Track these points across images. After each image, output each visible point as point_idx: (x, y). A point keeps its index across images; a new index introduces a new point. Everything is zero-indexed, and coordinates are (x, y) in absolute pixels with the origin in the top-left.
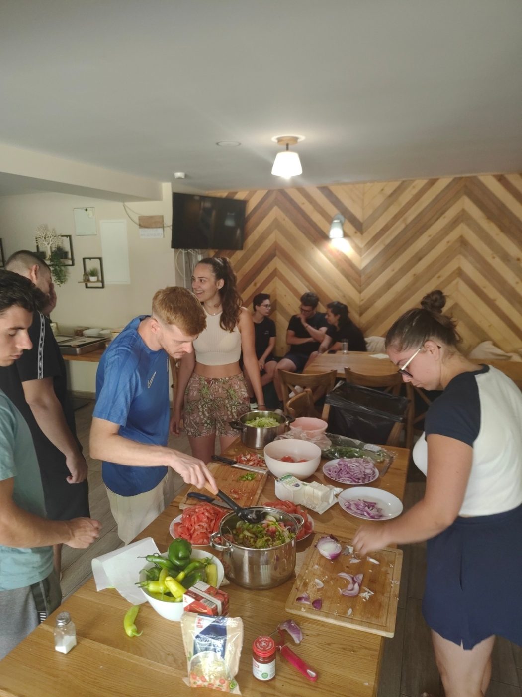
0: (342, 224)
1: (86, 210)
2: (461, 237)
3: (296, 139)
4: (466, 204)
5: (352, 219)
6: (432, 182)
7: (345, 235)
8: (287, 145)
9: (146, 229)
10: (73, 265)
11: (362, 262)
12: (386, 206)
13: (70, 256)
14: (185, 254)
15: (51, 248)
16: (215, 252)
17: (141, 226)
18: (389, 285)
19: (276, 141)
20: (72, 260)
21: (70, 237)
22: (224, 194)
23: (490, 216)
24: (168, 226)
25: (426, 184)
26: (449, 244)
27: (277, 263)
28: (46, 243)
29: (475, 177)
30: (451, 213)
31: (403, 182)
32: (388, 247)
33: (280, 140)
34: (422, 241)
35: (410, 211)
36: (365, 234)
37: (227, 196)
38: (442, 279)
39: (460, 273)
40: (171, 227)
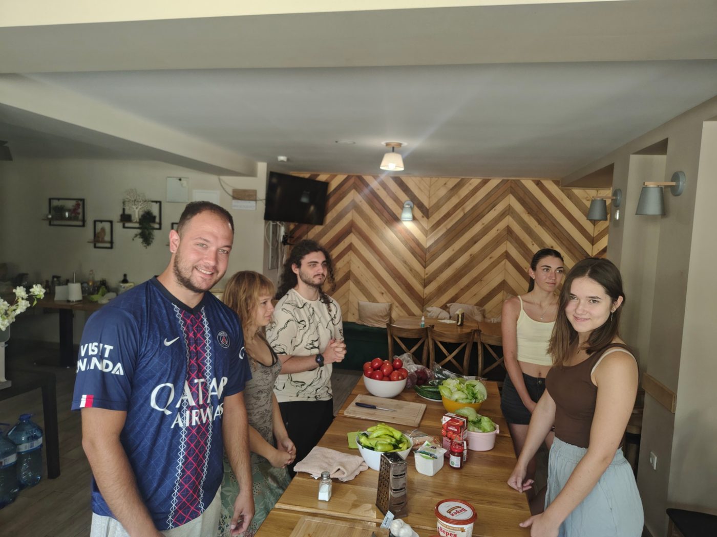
0: (412, 209)
1: (180, 180)
2: (508, 226)
3: (400, 145)
4: (511, 200)
5: (420, 206)
6: (485, 182)
7: (414, 219)
8: (393, 148)
9: (239, 201)
10: (160, 228)
11: (427, 242)
12: (448, 197)
13: (157, 220)
14: (273, 225)
15: (139, 212)
16: (295, 225)
17: (234, 198)
18: (450, 262)
19: (385, 145)
20: (160, 224)
21: (160, 202)
22: (306, 175)
23: (530, 212)
24: (261, 200)
25: (480, 183)
26: (499, 232)
27: (353, 239)
28: (134, 207)
29: (519, 180)
30: (500, 207)
31: (462, 179)
32: (449, 231)
33: (387, 144)
34: (477, 228)
35: (467, 203)
36: (430, 219)
37: (310, 177)
38: (492, 260)
39: (507, 255)
40: (264, 201)
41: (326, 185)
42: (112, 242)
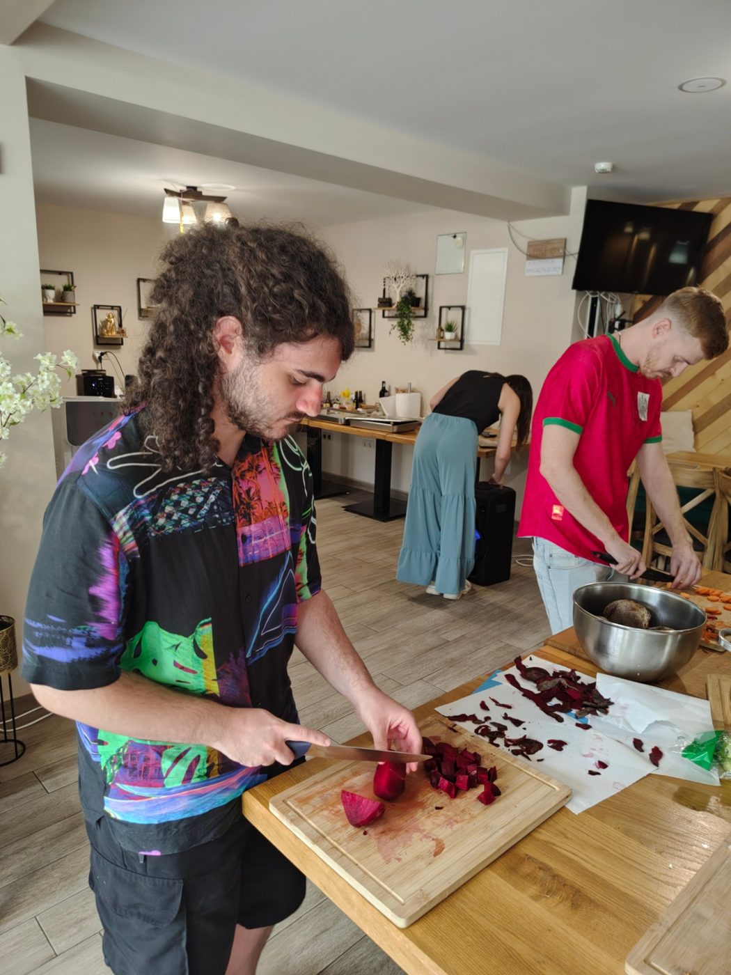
1: (455, 237)
9: (537, 261)
10: (426, 316)
13: (423, 304)
15: (401, 292)
17: (531, 256)
20: (426, 309)
21: (427, 277)
22: (676, 205)
24: (572, 255)
28: (395, 286)
40: (576, 256)
41: (709, 218)
42: (370, 340)
